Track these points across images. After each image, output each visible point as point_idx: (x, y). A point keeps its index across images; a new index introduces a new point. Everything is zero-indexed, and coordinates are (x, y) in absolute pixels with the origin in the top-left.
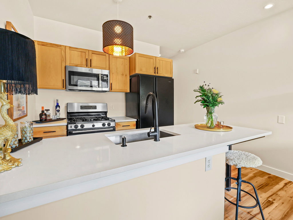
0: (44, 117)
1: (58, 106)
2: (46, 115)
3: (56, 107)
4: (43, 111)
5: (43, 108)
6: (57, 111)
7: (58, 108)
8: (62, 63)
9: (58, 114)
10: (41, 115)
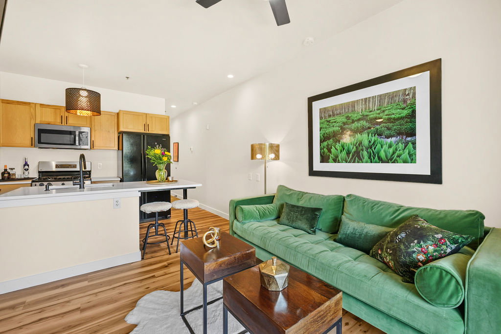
0: (6, 175)
1: (26, 164)
2: (9, 173)
3: (24, 166)
4: (6, 170)
5: (5, 166)
6: (25, 169)
7: (26, 167)
8: (31, 120)
9: (26, 173)
10: (3, 174)
